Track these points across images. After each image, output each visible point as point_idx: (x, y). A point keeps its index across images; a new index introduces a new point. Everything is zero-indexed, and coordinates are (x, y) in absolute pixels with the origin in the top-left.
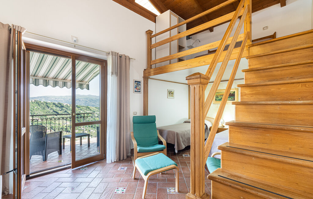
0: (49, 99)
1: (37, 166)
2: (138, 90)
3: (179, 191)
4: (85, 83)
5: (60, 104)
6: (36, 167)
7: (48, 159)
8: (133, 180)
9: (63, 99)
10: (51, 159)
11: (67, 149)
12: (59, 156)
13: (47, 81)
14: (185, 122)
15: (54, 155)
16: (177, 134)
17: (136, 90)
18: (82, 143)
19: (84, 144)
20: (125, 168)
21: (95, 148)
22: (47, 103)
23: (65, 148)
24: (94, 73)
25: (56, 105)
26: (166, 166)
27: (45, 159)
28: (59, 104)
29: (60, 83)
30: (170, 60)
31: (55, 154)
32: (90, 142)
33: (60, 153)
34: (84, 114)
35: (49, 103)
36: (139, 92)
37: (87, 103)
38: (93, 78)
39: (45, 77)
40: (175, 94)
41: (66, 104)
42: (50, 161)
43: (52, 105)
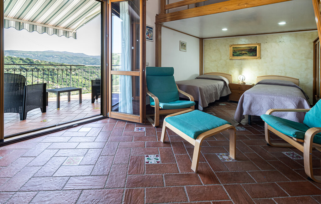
0: (15, 54)
1: (13, 127)
2: (150, 37)
3: (236, 158)
4: (71, 31)
5: (29, 60)
6: (11, 128)
7: (27, 118)
8: (162, 145)
9: (33, 54)
10: (33, 117)
11: (52, 106)
12: (42, 114)
13: (21, 23)
14: (197, 78)
15: (35, 113)
16: (200, 89)
17: (148, 37)
18: (71, 99)
19: (73, 101)
20: (143, 128)
21: (89, 105)
22: (12, 58)
23: (48, 105)
24: (86, 18)
25: (24, 61)
26: (218, 127)
27: (23, 118)
28: (27, 59)
29: (39, 28)
30: (188, 5)
31: (37, 111)
32: (82, 99)
33: (44, 110)
34: (71, 66)
35: (15, 58)
36: (151, 39)
37: (63, 59)
38: (83, 25)
39: (18, 19)
40: (188, 47)
41: (37, 60)
42: (30, 121)
43: (19, 61)
